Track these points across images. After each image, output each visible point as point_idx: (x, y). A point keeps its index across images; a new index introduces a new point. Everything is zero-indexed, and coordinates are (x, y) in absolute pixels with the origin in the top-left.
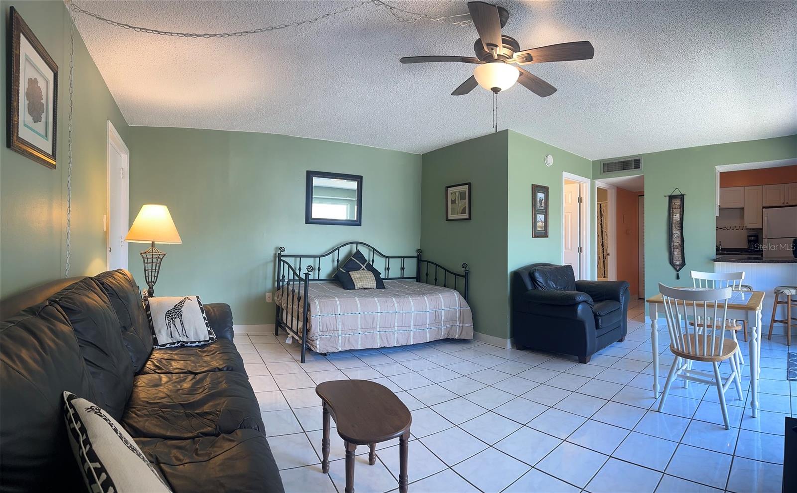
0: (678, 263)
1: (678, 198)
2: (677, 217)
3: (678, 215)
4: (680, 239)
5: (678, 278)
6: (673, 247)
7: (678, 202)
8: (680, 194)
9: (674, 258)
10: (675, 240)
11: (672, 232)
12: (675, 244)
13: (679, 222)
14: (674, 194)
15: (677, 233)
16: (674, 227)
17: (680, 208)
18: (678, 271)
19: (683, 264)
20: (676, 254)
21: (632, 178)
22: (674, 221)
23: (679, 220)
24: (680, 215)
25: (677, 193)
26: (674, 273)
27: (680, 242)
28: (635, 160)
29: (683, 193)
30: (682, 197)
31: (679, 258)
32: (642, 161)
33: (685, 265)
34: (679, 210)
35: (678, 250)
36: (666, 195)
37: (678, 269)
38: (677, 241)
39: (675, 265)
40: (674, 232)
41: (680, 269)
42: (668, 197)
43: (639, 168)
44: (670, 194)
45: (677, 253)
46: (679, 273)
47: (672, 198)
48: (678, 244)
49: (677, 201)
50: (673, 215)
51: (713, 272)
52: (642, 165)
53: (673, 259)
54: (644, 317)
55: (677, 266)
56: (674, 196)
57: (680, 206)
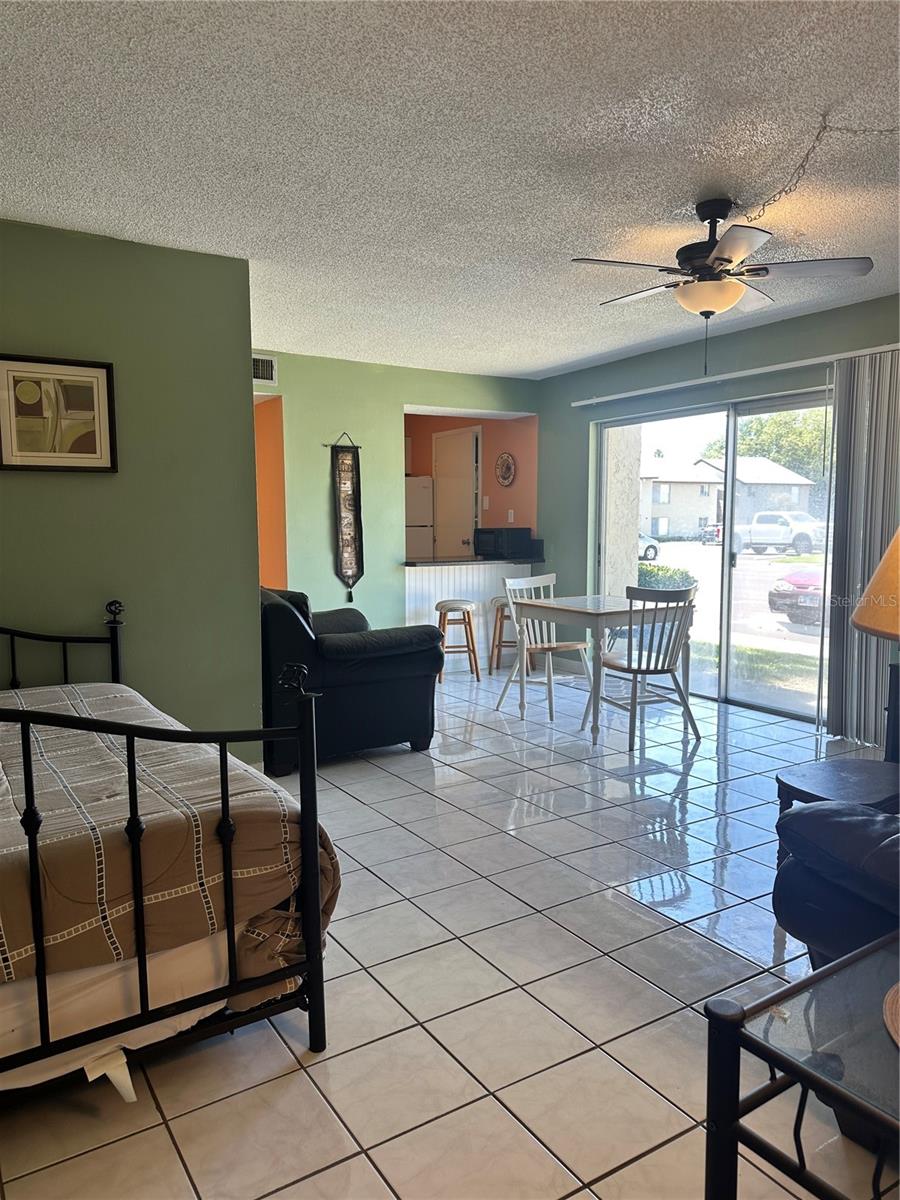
0: (350, 572)
1: (348, 452)
2: (347, 487)
3: (349, 484)
4: (352, 528)
5: (349, 599)
6: (341, 544)
7: (348, 460)
8: (349, 444)
9: (343, 563)
10: (345, 530)
11: (339, 514)
12: (345, 537)
13: (349, 498)
14: (339, 443)
15: (347, 516)
16: (342, 506)
17: (352, 471)
18: (350, 586)
19: (360, 573)
20: (346, 555)
22: (343, 495)
23: (350, 493)
24: (352, 483)
25: (345, 442)
27: (352, 534)
29: (356, 444)
30: (354, 451)
31: (352, 563)
33: (363, 574)
34: (350, 474)
35: (350, 548)
36: (325, 443)
37: (350, 582)
38: (347, 532)
39: (344, 577)
40: (343, 515)
41: (354, 583)
42: (329, 449)
44: (333, 443)
45: (348, 555)
47: (336, 451)
48: (349, 537)
49: (344, 457)
50: (339, 483)
52: (276, 374)
53: (340, 565)
55: (349, 577)
56: (342, 447)
57: (352, 466)
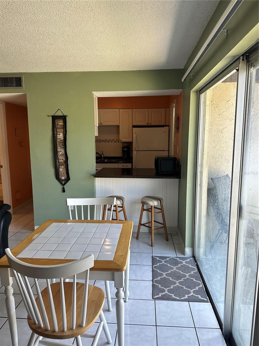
0: (63, 178)
1: (60, 119)
2: (60, 136)
3: (61, 135)
4: (64, 156)
5: (64, 191)
6: (58, 164)
7: (61, 123)
8: (61, 114)
9: (60, 173)
10: (60, 157)
11: (57, 150)
12: (60, 161)
13: (62, 141)
14: (57, 114)
15: (61, 151)
16: (58, 145)
17: (63, 128)
18: (63, 185)
19: (68, 179)
20: (61, 170)
21: (16, 95)
22: (58, 140)
23: (62, 139)
24: (64, 134)
25: (59, 114)
26: (60, 187)
27: (64, 159)
28: (16, 78)
29: (65, 115)
30: (64, 118)
31: (64, 174)
32: (23, 79)
33: (69, 179)
34: (62, 130)
35: (63, 167)
36: (49, 115)
37: (63, 183)
38: (61, 159)
39: (60, 180)
40: (59, 150)
41: (65, 184)
42: (51, 117)
43: (21, 86)
44: (53, 114)
45: (62, 169)
46: (64, 186)
47: (55, 118)
48: (62, 161)
50: (57, 134)
51: (94, 197)
52: (23, 84)
53: (58, 174)
54: (34, 227)
55: (63, 180)
56: (57, 116)
57: (63, 126)
